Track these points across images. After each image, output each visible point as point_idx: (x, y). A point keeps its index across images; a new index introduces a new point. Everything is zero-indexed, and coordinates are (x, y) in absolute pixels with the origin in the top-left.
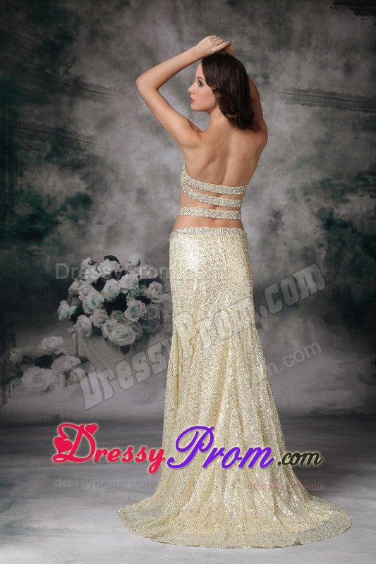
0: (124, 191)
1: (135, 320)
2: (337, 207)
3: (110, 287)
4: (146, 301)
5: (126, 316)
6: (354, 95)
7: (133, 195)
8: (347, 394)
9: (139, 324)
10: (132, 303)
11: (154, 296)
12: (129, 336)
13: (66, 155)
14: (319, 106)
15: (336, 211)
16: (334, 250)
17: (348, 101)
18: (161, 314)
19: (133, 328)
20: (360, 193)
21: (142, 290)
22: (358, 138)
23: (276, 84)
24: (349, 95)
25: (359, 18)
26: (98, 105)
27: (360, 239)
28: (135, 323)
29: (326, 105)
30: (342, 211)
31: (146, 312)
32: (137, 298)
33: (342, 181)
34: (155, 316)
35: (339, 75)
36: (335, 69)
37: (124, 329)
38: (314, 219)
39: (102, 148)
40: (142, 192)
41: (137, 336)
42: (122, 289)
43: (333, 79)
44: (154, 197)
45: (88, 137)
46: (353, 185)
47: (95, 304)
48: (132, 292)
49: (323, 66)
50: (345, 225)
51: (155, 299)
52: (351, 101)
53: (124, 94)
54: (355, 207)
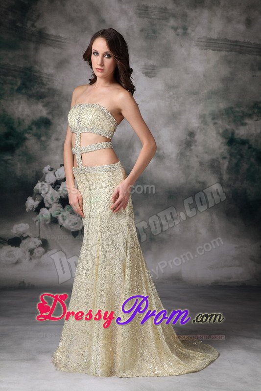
2: (237, 129)
3: (64, 187)
6: (252, 42)
8: (241, 270)
12: (78, 224)
13: (32, 88)
14: (226, 51)
15: (237, 132)
16: (234, 161)
17: (248, 47)
20: (255, 118)
22: (255, 76)
23: (193, 34)
24: (248, 42)
26: (57, 50)
27: (254, 153)
29: (231, 50)
30: (242, 132)
33: (242, 109)
35: (241, 27)
36: (238, 22)
38: (219, 138)
39: (59, 83)
43: (237, 30)
45: (49, 75)
46: (250, 112)
47: (53, 200)
49: (229, 20)
50: (244, 142)
52: (250, 48)
53: (76, 42)
54: (248, 130)
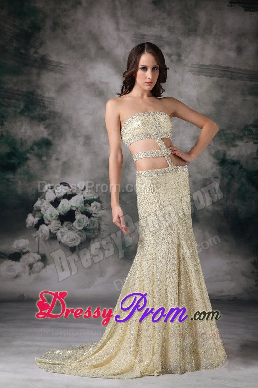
0: (75, 136)
1: (81, 228)
2: (229, 150)
3: (63, 205)
4: (89, 215)
5: (74, 226)
6: (243, 69)
7: (81, 140)
8: (233, 284)
9: (83, 232)
10: (78, 216)
11: (94, 212)
12: (76, 240)
13: (34, 111)
14: (218, 76)
15: (228, 153)
16: (226, 181)
17: (239, 73)
18: (99, 225)
19: (79, 234)
20: (246, 140)
21: (86, 208)
22: (246, 100)
23: (186, 61)
24: (239, 69)
25: (248, 13)
26: (58, 76)
27: (245, 173)
28: (80, 231)
29: (223, 76)
30: (233, 153)
31: (88, 223)
32: (83, 213)
33: (233, 131)
34: (95, 226)
35: (233, 54)
36: (230, 50)
37: (72, 235)
38: (212, 158)
39: (60, 106)
40: (88, 138)
41: (81, 240)
42: (72, 206)
43: (229, 57)
44: (96, 141)
45: (50, 99)
46: (241, 134)
47: (52, 217)
48: (79, 208)
49: (221, 48)
50: (235, 163)
51: (95, 214)
52: (241, 73)
53: (76, 68)
54: (242, 150)
